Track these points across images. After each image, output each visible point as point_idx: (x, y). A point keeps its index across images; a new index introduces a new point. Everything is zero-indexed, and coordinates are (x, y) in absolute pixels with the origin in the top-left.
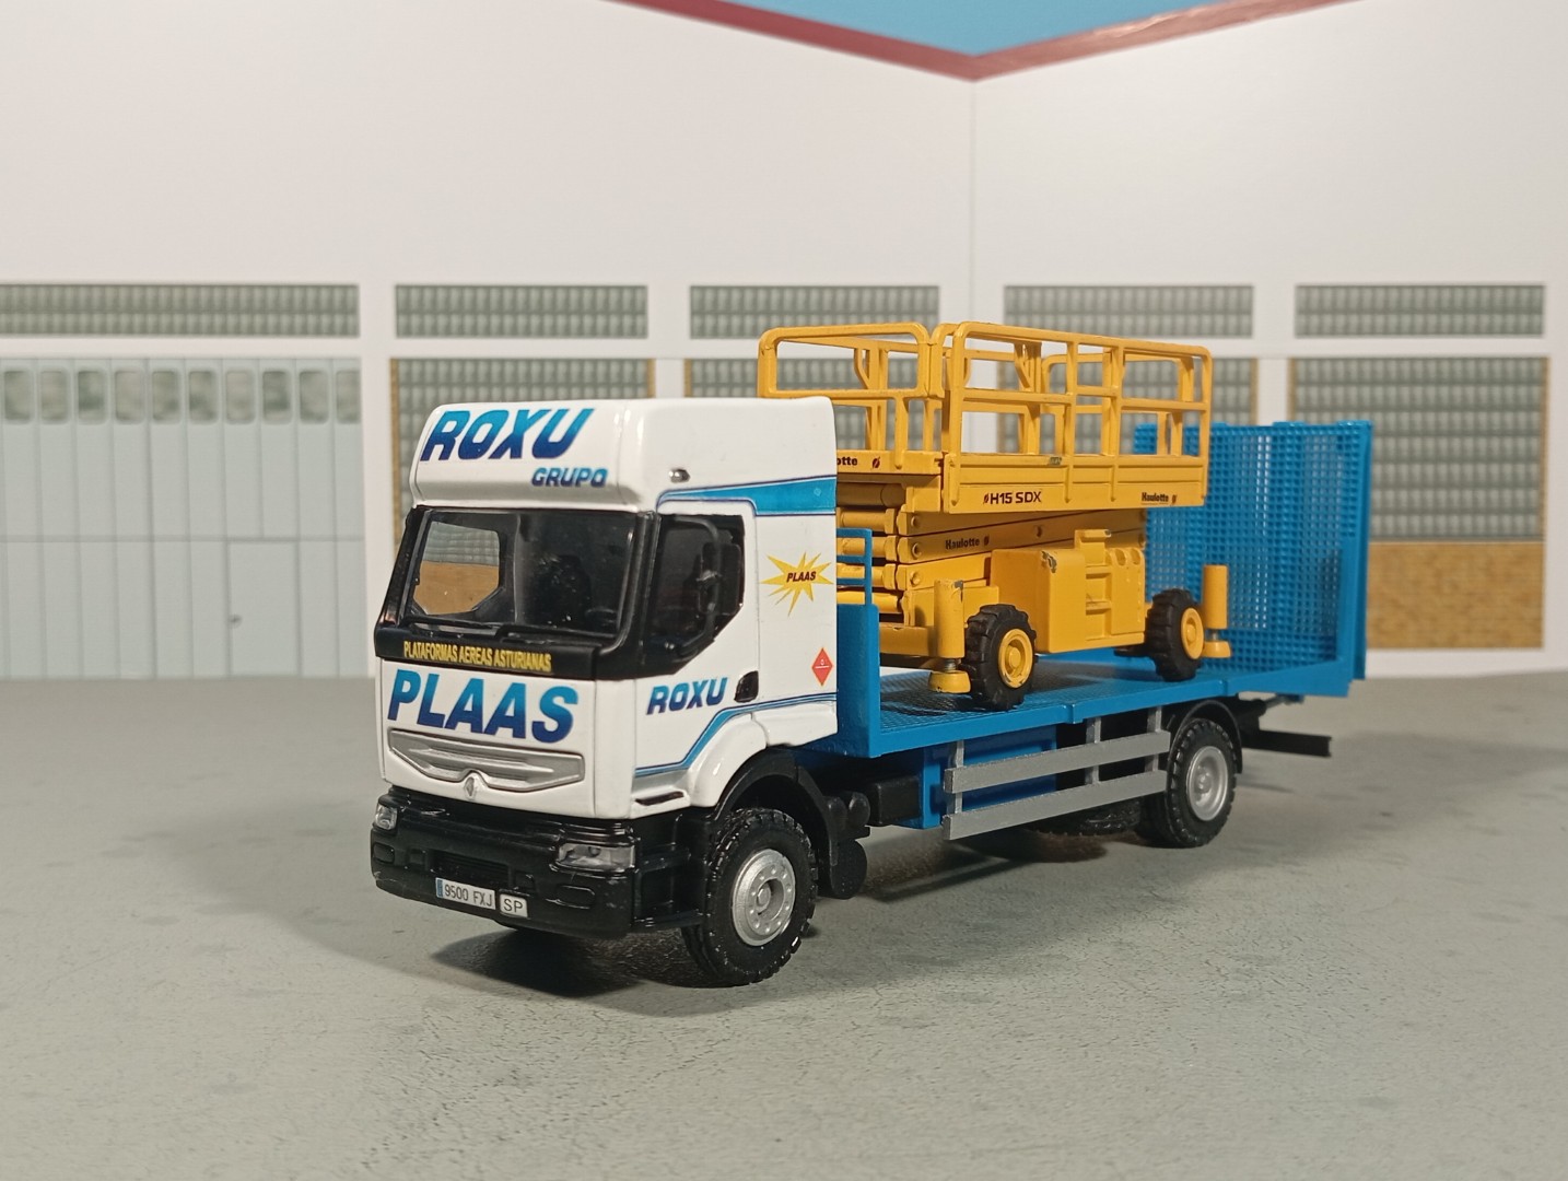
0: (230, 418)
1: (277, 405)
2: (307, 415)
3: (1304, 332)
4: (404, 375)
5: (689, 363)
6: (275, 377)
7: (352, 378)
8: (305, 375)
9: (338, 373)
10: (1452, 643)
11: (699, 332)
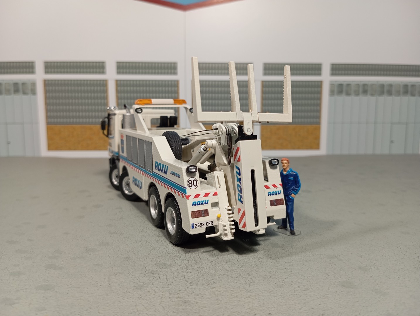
0: (6, 94)
1: (16, 91)
2: (24, 93)
3: (265, 74)
4: (47, 84)
5: (117, 81)
6: (16, 85)
7: (34, 84)
8: (24, 84)
9: (31, 83)
10: (299, 148)
11: (119, 73)
